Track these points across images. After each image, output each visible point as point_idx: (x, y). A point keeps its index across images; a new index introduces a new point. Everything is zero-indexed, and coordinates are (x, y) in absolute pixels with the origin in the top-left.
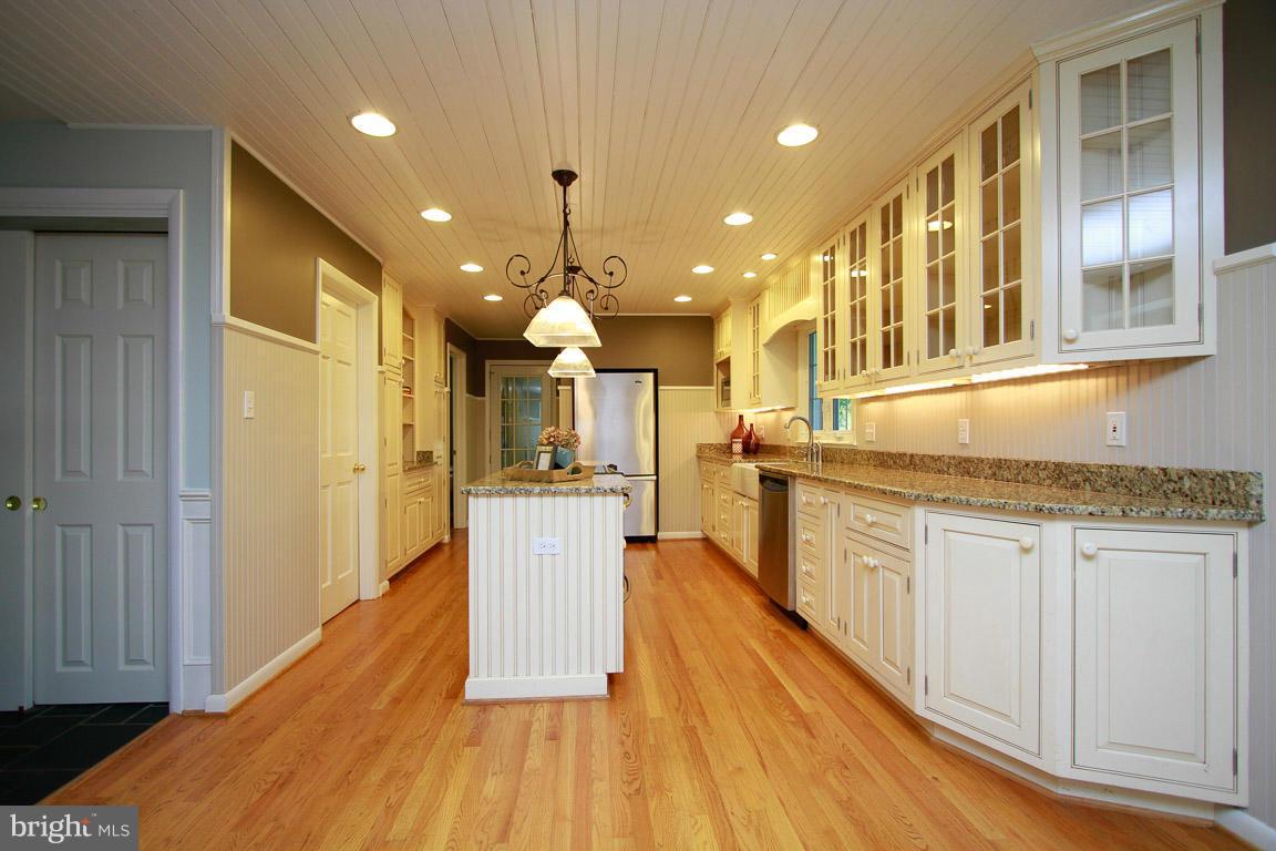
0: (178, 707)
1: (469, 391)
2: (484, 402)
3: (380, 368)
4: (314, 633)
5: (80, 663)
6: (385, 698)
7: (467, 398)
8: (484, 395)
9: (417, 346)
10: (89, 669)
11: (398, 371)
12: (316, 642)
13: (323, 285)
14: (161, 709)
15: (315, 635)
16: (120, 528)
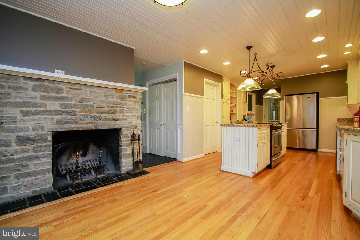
0: (178, 160)
1: (256, 104)
2: (263, 107)
3: (222, 100)
4: (203, 154)
5: (168, 150)
6: (208, 166)
7: (256, 106)
8: (263, 105)
9: (237, 94)
10: (168, 152)
11: (228, 100)
12: (203, 156)
13: (206, 83)
14: (176, 160)
15: (203, 155)
16: (172, 130)
